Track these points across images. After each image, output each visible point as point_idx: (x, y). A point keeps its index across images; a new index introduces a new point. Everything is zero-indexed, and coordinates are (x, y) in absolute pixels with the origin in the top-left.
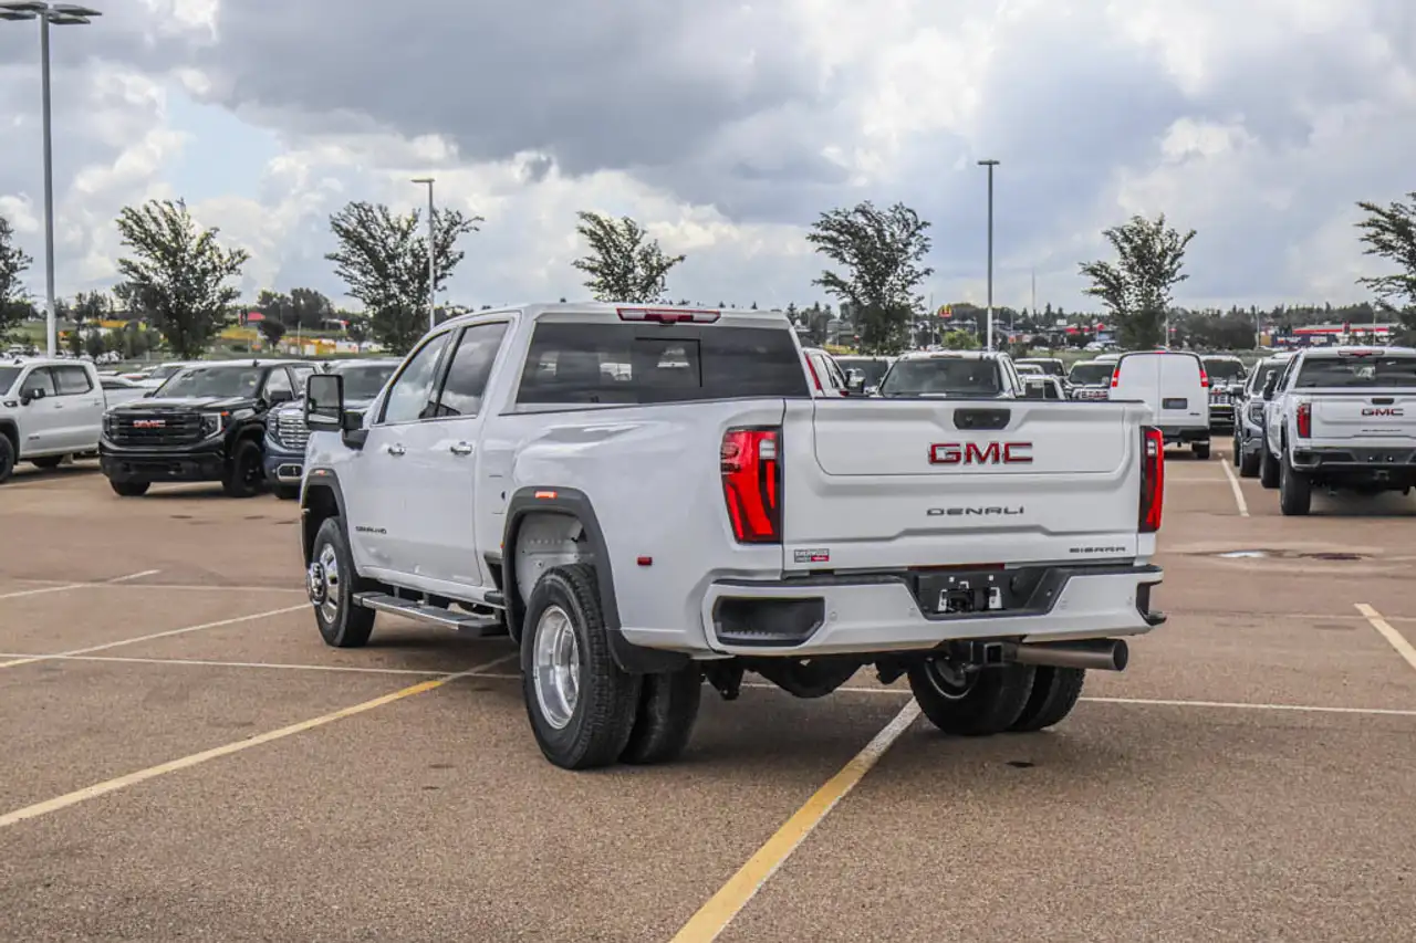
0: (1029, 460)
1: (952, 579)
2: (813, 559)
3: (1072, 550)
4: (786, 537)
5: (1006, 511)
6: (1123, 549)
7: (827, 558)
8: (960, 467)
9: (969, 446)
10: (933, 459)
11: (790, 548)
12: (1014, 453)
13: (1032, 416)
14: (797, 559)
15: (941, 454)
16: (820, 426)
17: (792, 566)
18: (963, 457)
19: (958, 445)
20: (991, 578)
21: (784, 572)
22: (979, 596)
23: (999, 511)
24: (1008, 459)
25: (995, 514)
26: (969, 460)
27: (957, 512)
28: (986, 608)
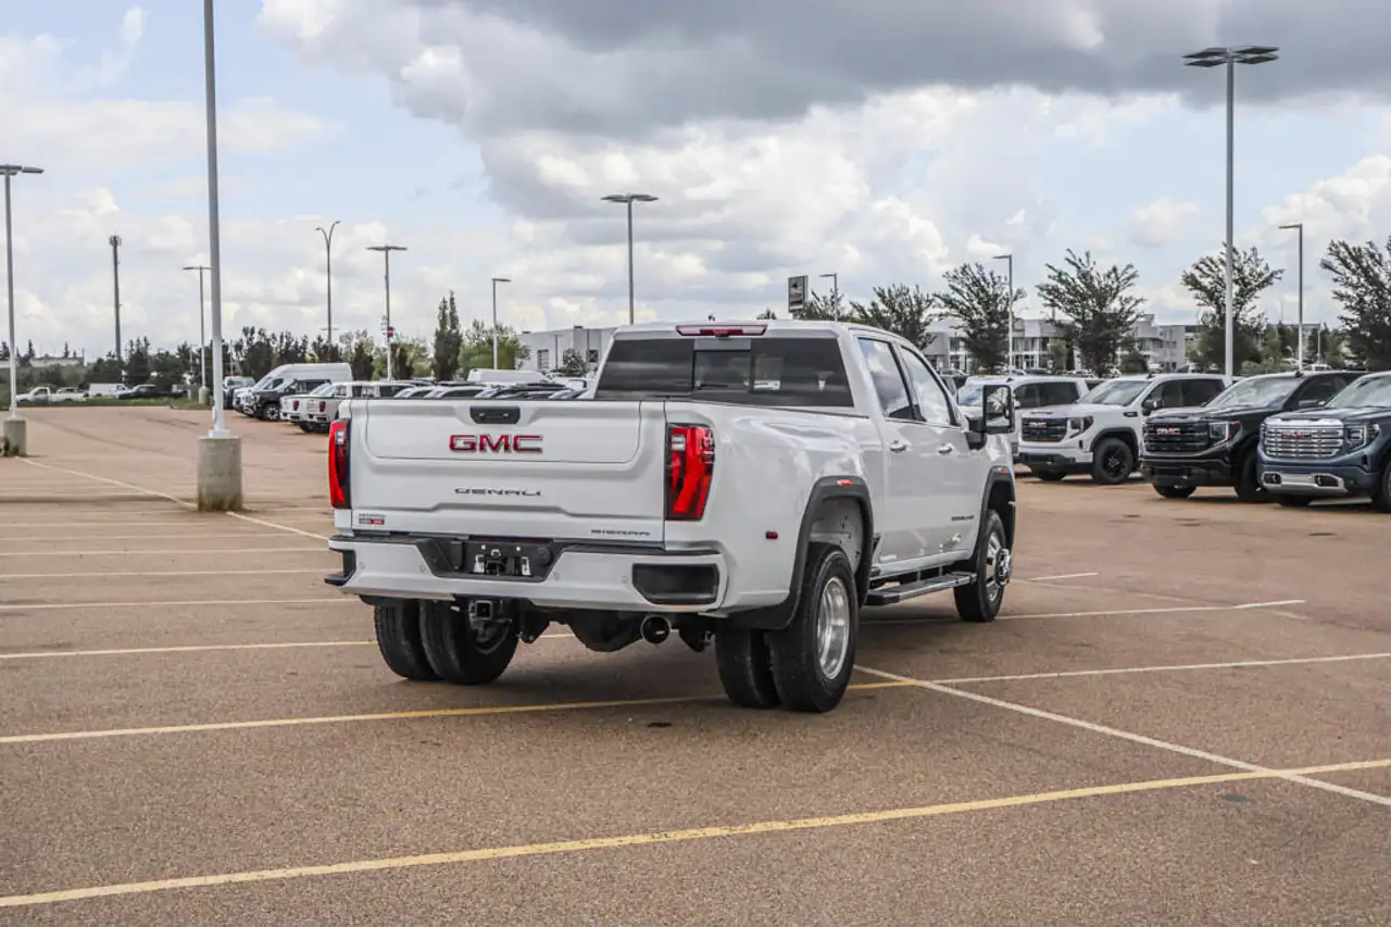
0: (538, 450)
1: (483, 547)
2: (372, 522)
3: (593, 531)
4: (354, 503)
5: (524, 493)
6: (648, 534)
7: (383, 522)
8: (478, 454)
9: (482, 437)
10: (452, 447)
11: (356, 513)
12: (523, 444)
13: (538, 414)
14: (361, 521)
15: (460, 444)
16: (372, 419)
17: (357, 525)
18: (478, 447)
19: (473, 436)
20: (518, 549)
21: (354, 531)
22: (511, 564)
23: (518, 493)
24: (516, 447)
25: (514, 495)
26: (482, 448)
27: (482, 492)
28: (520, 574)
